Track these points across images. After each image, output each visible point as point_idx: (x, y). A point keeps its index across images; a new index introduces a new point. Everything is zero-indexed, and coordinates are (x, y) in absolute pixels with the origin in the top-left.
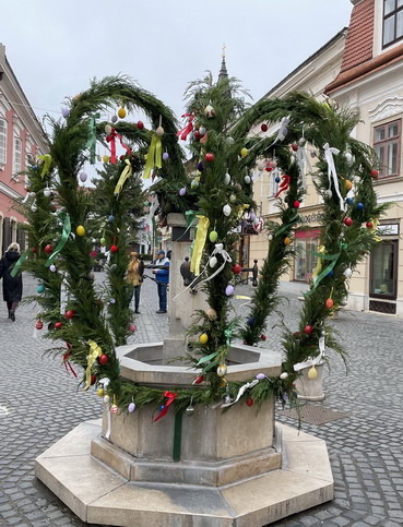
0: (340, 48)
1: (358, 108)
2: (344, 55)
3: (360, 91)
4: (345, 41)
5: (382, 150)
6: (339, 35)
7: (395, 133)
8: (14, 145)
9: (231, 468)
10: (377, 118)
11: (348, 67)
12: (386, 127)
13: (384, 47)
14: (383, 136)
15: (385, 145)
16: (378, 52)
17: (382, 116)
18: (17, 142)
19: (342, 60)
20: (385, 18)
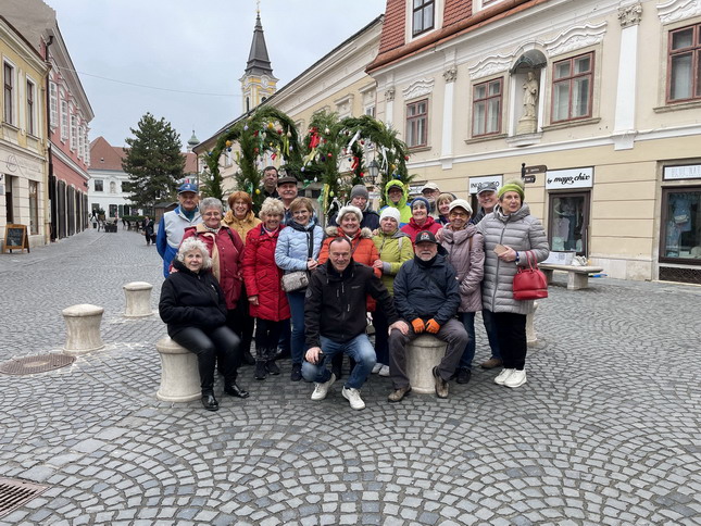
0: (377, 32)
1: (394, 87)
2: (382, 38)
3: (395, 72)
4: (382, 26)
5: (413, 124)
6: (377, 20)
7: (424, 110)
8: (61, 107)
10: (409, 97)
11: (385, 50)
12: (417, 105)
13: (414, 36)
14: (414, 113)
15: (416, 120)
16: (410, 40)
17: (413, 95)
18: (63, 104)
19: (379, 43)
20: (415, 11)
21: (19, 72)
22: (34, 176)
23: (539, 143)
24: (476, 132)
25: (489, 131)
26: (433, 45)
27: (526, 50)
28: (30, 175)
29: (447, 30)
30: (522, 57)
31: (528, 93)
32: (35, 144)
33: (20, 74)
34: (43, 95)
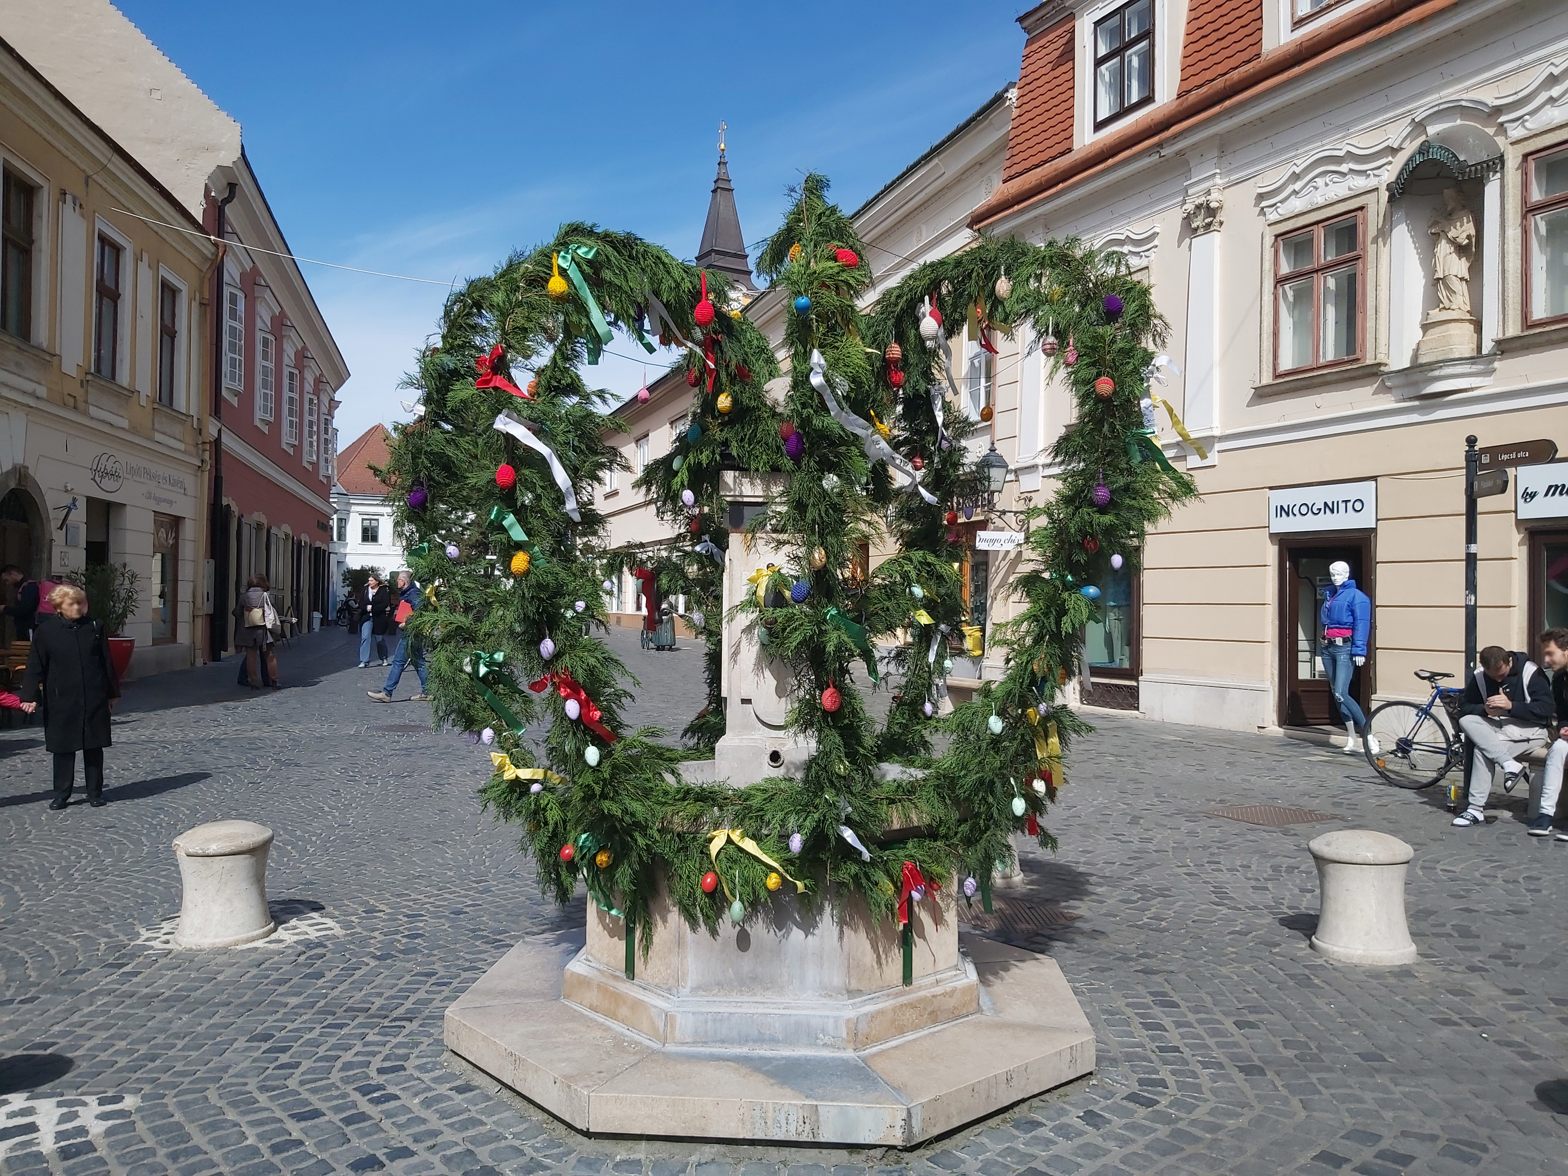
0: (1000, 129)
9: (881, 1012)
11: (1020, 168)
13: (1099, 126)
16: (1086, 138)
19: (1006, 154)
20: (1098, 63)
21: (138, 258)
22: (170, 502)
23: (1487, 385)
24: (1286, 363)
25: (1330, 357)
26: (1155, 139)
27: (1432, 130)
28: (159, 500)
29: (1193, 97)
30: (1424, 149)
31: (1444, 248)
32: (177, 430)
33: (143, 267)
34: (202, 316)
